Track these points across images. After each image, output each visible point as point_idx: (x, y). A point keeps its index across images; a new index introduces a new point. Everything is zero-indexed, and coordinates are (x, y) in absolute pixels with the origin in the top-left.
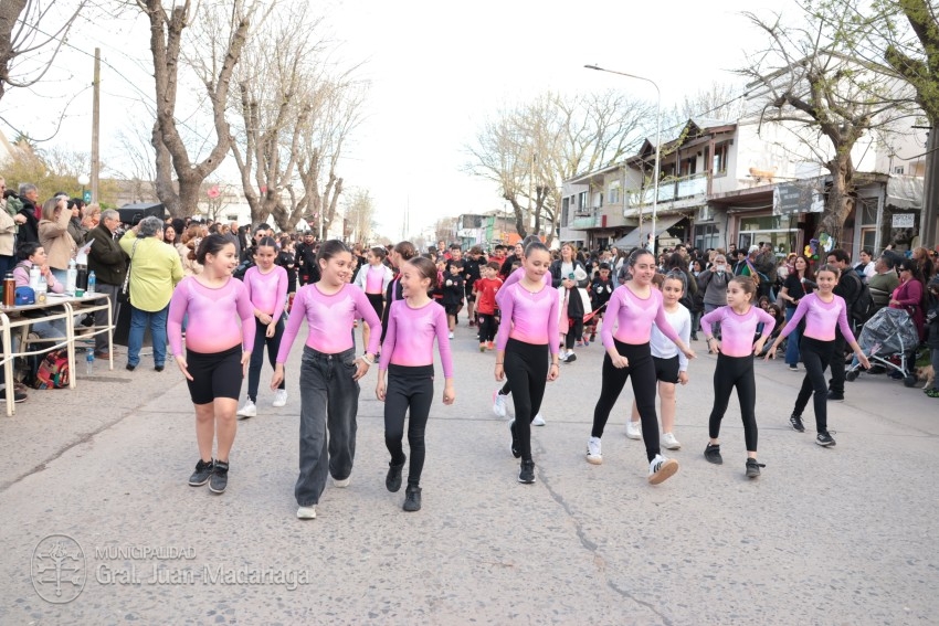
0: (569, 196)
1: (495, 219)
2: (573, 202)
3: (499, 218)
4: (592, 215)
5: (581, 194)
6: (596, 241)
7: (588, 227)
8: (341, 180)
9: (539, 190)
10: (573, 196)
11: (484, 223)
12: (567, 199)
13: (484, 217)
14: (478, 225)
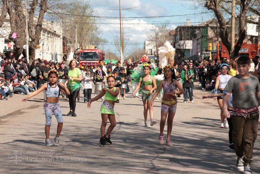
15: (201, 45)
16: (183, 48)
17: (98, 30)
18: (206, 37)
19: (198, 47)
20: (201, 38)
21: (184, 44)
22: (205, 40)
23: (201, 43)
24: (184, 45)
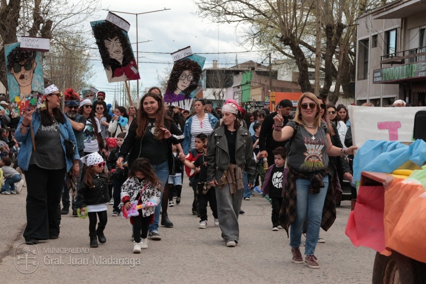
0: (369, 36)
1: (254, 73)
2: (375, 44)
3: (259, 73)
4: (407, 61)
5: (388, 34)
6: (416, 97)
7: (401, 78)
8: (49, 22)
9: (329, 29)
10: (375, 37)
11: (237, 80)
12: (366, 41)
13: (237, 72)
14: (228, 84)
15: (241, 95)
16: (220, 98)
17: (90, 71)
18: (249, 85)
19: (236, 97)
20: (241, 85)
21: (220, 92)
22: (248, 87)
23: (241, 92)
24: (221, 95)
